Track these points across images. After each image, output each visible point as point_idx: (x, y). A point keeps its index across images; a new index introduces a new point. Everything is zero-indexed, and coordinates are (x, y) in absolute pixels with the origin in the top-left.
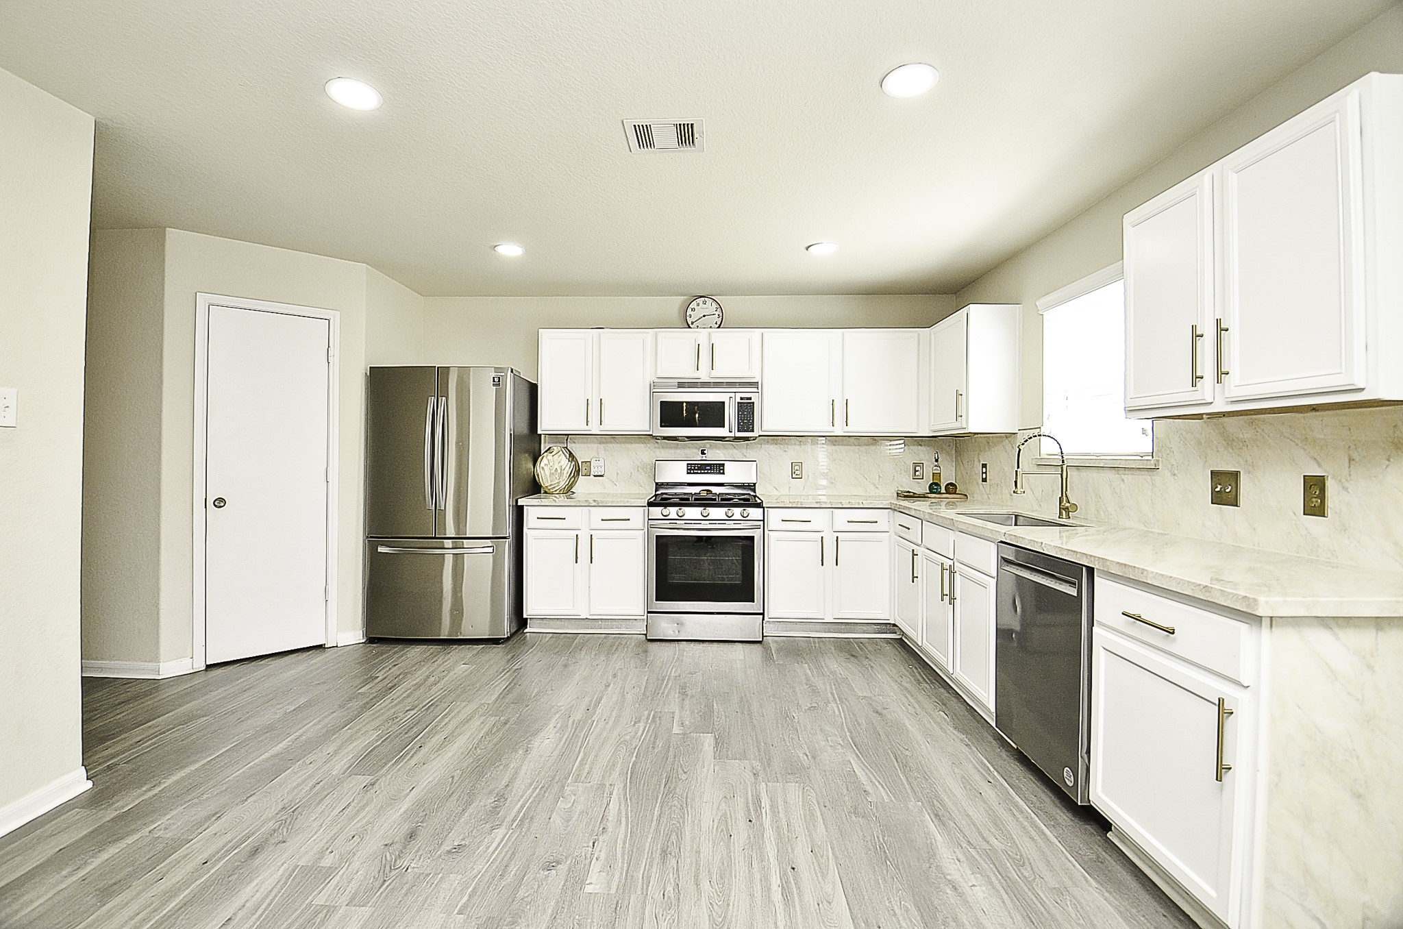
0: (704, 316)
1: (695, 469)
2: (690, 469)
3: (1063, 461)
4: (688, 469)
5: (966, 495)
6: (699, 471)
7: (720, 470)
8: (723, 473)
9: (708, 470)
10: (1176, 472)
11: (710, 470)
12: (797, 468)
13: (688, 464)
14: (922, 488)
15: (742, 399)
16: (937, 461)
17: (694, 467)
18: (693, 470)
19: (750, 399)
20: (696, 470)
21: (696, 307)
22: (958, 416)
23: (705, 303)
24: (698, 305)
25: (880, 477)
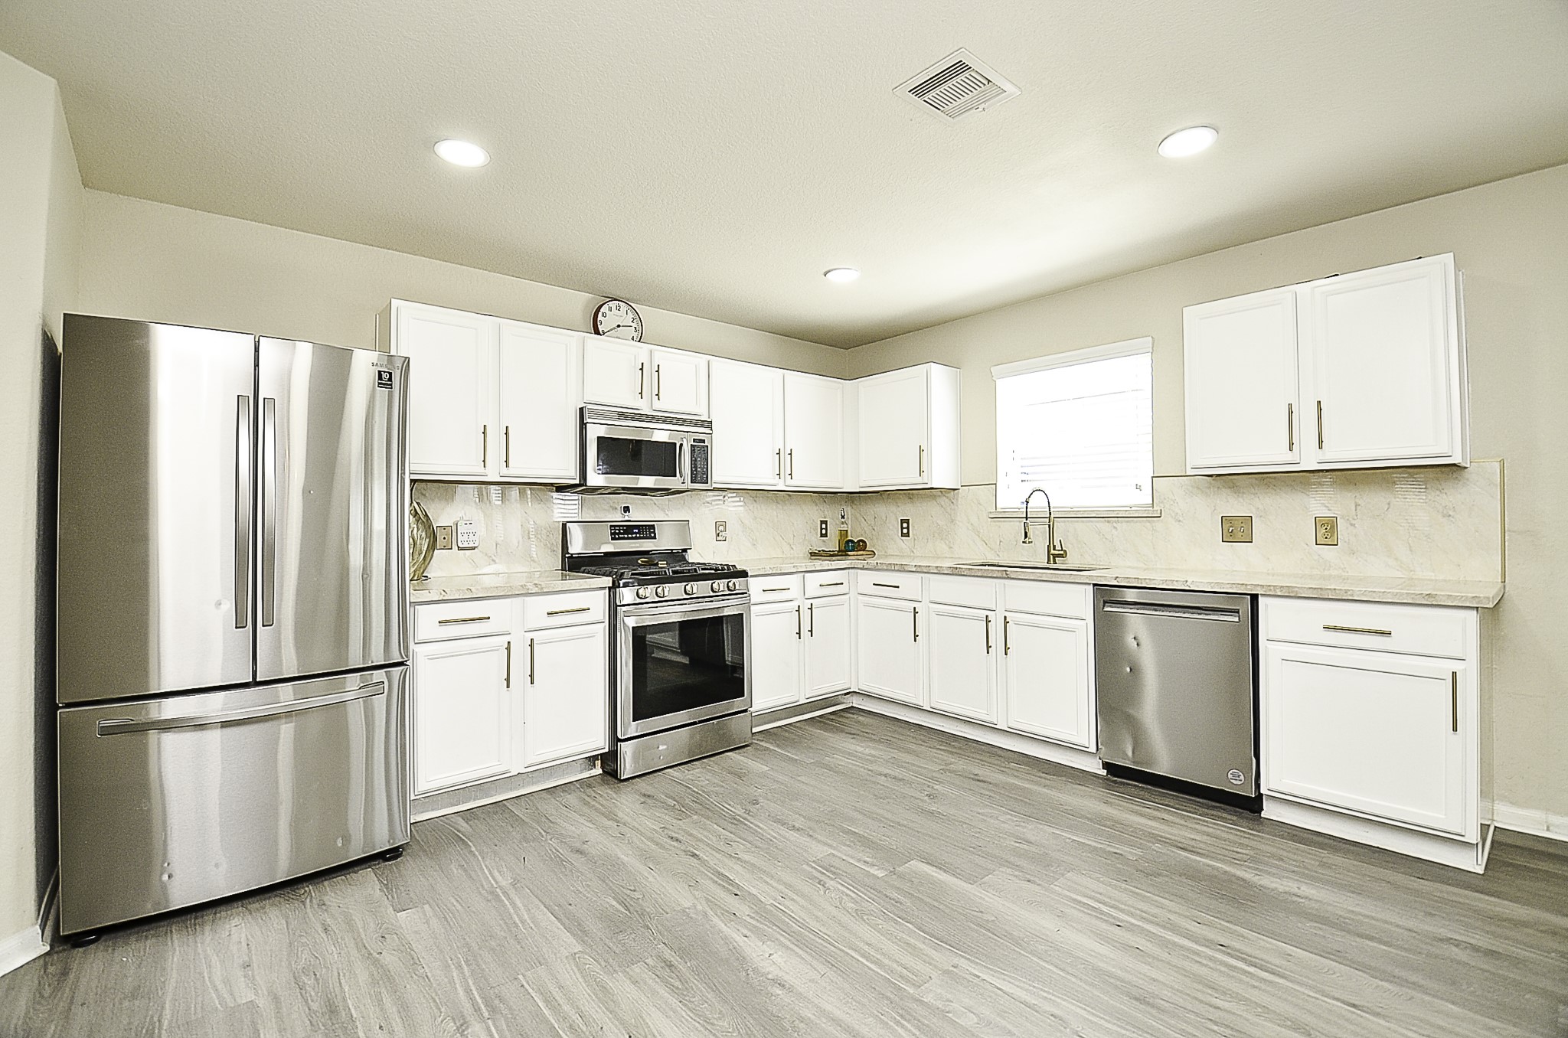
0: (619, 326)
1: (620, 533)
2: (615, 533)
3: (1050, 514)
4: (612, 534)
5: (873, 551)
6: (626, 536)
7: (651, 533)
8: (655, 538)
9: (636, 533)
10: (1181, 519)
11: (639, 533)
12: (721, 528)
13: (611, 526)
14: (832, 544)
15: (694, 440)
16: (843, 517)
17: (619, 530)
18: (618, 534)
19: (704, 441)
20: (622, 534)
21: (607, 312)
22: (921, 472)
23: (618, 308)
24: (610, 309)
25: (794, 536)
